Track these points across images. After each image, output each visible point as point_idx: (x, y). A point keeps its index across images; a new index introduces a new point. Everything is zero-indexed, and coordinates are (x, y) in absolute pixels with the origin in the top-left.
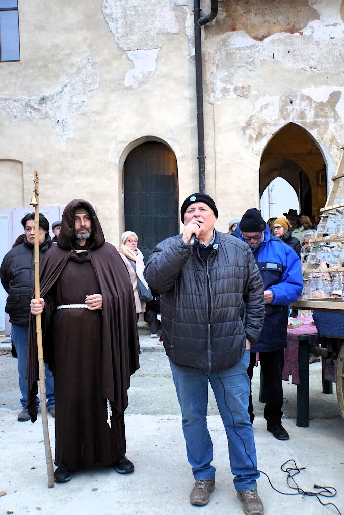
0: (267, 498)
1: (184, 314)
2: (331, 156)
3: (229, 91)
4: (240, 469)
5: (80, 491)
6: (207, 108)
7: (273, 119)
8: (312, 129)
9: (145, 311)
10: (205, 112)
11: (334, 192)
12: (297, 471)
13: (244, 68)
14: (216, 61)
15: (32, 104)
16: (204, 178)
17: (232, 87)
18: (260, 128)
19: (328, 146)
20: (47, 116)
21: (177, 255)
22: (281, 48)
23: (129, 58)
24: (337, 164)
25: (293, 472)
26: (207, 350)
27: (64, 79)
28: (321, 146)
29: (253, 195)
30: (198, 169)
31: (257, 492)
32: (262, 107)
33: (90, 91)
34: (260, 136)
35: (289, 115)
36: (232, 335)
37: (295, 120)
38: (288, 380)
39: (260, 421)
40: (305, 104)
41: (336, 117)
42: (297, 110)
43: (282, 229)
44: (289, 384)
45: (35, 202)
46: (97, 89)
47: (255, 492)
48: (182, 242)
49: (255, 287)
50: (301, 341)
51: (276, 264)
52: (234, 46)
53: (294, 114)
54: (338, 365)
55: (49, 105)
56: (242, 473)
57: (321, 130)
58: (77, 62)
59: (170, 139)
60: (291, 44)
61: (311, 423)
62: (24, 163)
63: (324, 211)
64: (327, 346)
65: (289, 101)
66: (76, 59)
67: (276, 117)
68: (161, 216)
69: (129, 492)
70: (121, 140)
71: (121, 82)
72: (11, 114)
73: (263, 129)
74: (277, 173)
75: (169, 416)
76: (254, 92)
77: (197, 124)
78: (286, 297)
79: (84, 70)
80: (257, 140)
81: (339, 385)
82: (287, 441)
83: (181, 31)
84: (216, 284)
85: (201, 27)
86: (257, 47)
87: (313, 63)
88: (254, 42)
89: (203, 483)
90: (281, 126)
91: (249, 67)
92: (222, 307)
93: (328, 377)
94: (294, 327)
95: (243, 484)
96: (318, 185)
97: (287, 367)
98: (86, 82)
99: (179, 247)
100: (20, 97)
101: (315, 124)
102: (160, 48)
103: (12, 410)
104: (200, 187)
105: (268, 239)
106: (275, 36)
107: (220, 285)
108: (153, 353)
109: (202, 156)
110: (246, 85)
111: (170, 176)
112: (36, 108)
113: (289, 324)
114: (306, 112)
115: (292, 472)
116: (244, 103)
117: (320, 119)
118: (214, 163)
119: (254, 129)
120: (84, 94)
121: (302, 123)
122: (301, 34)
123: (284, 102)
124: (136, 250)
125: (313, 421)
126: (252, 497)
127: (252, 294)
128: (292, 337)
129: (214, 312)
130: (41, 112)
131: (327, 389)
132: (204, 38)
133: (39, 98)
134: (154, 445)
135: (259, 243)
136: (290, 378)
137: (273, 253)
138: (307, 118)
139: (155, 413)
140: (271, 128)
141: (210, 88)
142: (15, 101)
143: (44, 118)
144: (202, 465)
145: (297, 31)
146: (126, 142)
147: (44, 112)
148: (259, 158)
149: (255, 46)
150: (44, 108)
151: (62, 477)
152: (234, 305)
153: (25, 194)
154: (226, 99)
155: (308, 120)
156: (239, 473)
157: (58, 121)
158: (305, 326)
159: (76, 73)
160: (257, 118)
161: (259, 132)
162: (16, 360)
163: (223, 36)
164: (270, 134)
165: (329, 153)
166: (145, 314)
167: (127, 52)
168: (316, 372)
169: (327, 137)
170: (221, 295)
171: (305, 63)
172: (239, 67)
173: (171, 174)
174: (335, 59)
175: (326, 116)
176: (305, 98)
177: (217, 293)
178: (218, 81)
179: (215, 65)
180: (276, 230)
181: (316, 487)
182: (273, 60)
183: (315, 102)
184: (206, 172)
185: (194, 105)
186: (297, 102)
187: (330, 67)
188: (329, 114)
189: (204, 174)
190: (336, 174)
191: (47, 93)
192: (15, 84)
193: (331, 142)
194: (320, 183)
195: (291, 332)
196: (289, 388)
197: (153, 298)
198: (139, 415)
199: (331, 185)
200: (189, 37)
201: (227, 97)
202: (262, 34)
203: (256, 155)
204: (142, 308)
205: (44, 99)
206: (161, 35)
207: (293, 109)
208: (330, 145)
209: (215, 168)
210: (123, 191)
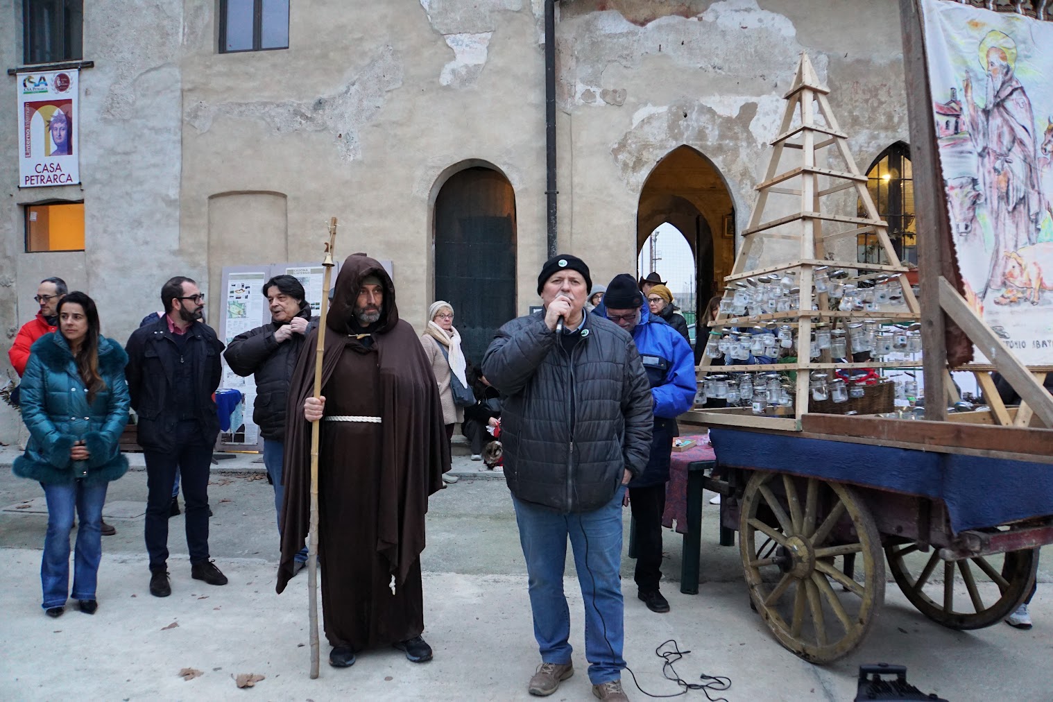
0: (634, 693)
1: (535, 426)
2: (743, 197)
3: (595, 97)
4: (599, 655)
5: (368, 679)
6: (561, 119)
7: (659, 138)
8: (715, 155)
9: (462, 420)
10: (558, 125)
11: (744, 254)
12: (679, 656)
13: (615, 64)
14: (576, 53)
15: (303, 111)
16: (556, 223)
17: (598, 91)
18: (640, 151)
19: (738, 182)
20: (325, 128)
21: (536, 345)
22: (671, 37)
23: (447, 45)
24: (750, 208)
25: (671, 658)
26: (567, 480)
27: (351, 74)
28: (728, 181)
29: (627, 250)
30: (546, 210)
31: (620, 685)
32: (643, 121)
33: (389, 91)
34: (639, 163)
35: (682, 134)
36: (604, 460)
37: (691, 142)
38: (671, 527)
39: (628, 586)
40: (705, 118)
41: (750, 141)
42: (693, 127)
43: (661, 301)
44: (672, 531)
45: (331, 263)
46: (399, 88)
47: (618, 685)
48: (545, 327)
49: (642, 394)
50: (691, 471)
51: (657, 359)
52: (603, 32)
53: (689, 132)
54: (744, 507)
55: (327, 111)
56: (601, 660)
57: (729, 158)
58: (370, 50)
59: (505, 164)
60: (685, 33)
61: (701, 588)
62: (288, 197)
63: (730, 281)
64: (729, 478)
65: (682, 114)
66: (368, 46)
67: (663, 136)
68: (490, 278)
69: (438, 683)
70: (432, 164)
71: (435, 80)
72: (272, 125)
73: (644, 153)
74: (663, 216)
75: (496, 577)
76: (631, 99)
77: (546, 143)
78: (671, 405)
79: (380, 61)
80: (634, 168)
81: (744, 536)
82: (666, 614)
83: (525, 8)
84: (582, 386)
85: (555, 3)
86: (636, 34)
87: (717, 61)
88: (632, 26)
89: (550, 666)
90: (670, 150)
91: (624, 63)
92: (590, 419)
93: (729, 524)
94: (682, 450)
95: (602, 673)
96: (723, 236)
97: (669, 508)
98: (383, 78)
99: (540, 333)
100: (286, 100)
101: (719, 149)
102: (494, 31)
103: (269, 561)
104: (549, 237)
105: (646, 318)
106: (663, 20)
107: (588, 388)
108: (475, 482)
109: (552, 191)
110: (619, 89)
111: (505, 218)
112: (309, 116)
113: (674, 445)
114: (707, 131)
115: (671, 656)
116: (616, 115)
117: (727, 141)
118: (570, 200)
119: (630, 153)
120: (380, 96)
121: (701, 147)
122: (700, 19)
123: (675, 114)
124: (451, 330)
125: (704, 585)
126: (614, 691)
127: (638, 405)
128: (679, 464)
129: (578, 426)
130: (315, 122)
131: (727, 538)
132: (558, 20)
133: (313, 102)
134: (475, 617)
135: (633, 325)
136: (675, 524)
137: (654, 341)
138: (707, 140)
139: (478, 571)
140: (655, 152)
141: (566, 90)
142: (278, 106)
143: (320, 131)
144: (552, 644)
145: (695, 14)
146: (440, 167)
147: (320, 122)
148: (638, 196)
149: (634, 33)
150: (320, 116)
151: (341, 659)
152: (608, 417)
153: (289, 244)
154: (591, 107)
155: (709, 143)
156: (597, 660)
157: (340, 136)
158: (698, 448)
159: (369, 65)
160: (636, 137)
161: (637, 157)
162: (272, 487)
163: (587, 17)
164: (654, 160)
165: (739, 191)
166: (463, 426)
167: (445, 36)
168: (711, 514)
169: (737, 168)
170: (590, 402)
171: (706, 59)
172: (609, 61)
173: (506, 215)
174: (749, 58)
175: (735, 138)
176: (705, 111)
177: (584, 398)
178: (578, 80)
179: (574, 57)
180: (652, 303)
181: (703, 677)
182: (660, 54)
183: (720, 117)
184: (558, 214)
185: (541, 115)
186: (693, 116)
187: (742, 67)
188: (740, 135)
189: (556, 217)
190: (748, 227)
191: (325, 94)
192: (279, 82)
193: (742, 175)
194: (726, 234)
195: (676, 457)
196: (671, 538)
197: (475, 401)
198: (453, 574)
199: (741, 242)
200: (537, 16)
201: (591, 105)
202: (645, 16)
203: (633, 190)
204: (458, 416)
205: (321, 103)
206: (496, 13)
207: (688, 126)
208: (741, 181)
209: (572, 208)
210: (434, 240)
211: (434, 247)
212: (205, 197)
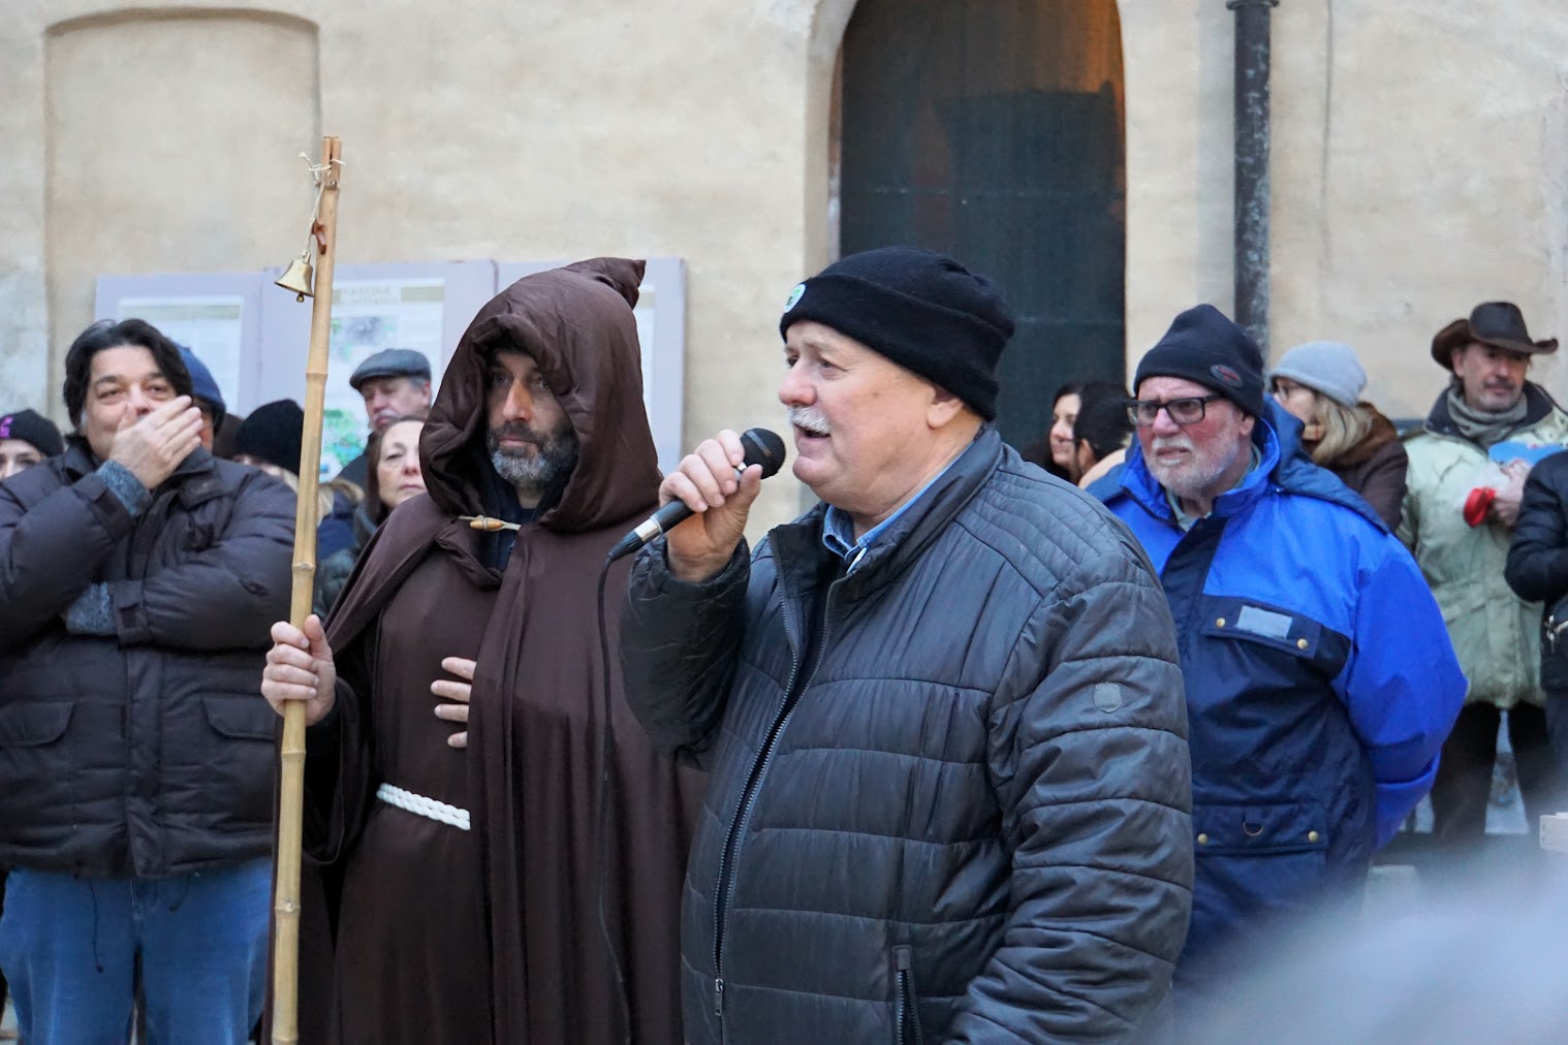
16: (1264, 117)
30: (1231, 66)
51: (1288, 621)
62: (325, 29)
68: (1033, 319)
104: (1240, 167)
111: (1095, 96)
118: (1324, 29)
173: (1094, 87)
189: (1265, 97)
209: (1330, 59)
210: (836, 182)
211: (834, 208)
212: (34, 30)
